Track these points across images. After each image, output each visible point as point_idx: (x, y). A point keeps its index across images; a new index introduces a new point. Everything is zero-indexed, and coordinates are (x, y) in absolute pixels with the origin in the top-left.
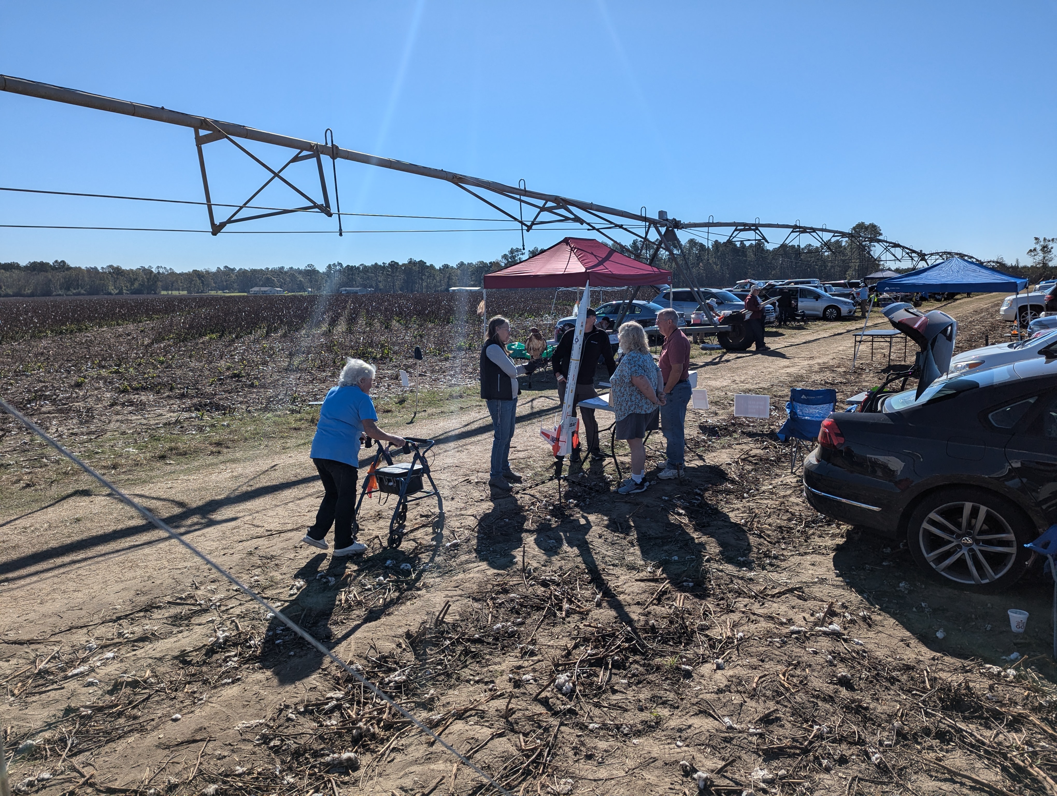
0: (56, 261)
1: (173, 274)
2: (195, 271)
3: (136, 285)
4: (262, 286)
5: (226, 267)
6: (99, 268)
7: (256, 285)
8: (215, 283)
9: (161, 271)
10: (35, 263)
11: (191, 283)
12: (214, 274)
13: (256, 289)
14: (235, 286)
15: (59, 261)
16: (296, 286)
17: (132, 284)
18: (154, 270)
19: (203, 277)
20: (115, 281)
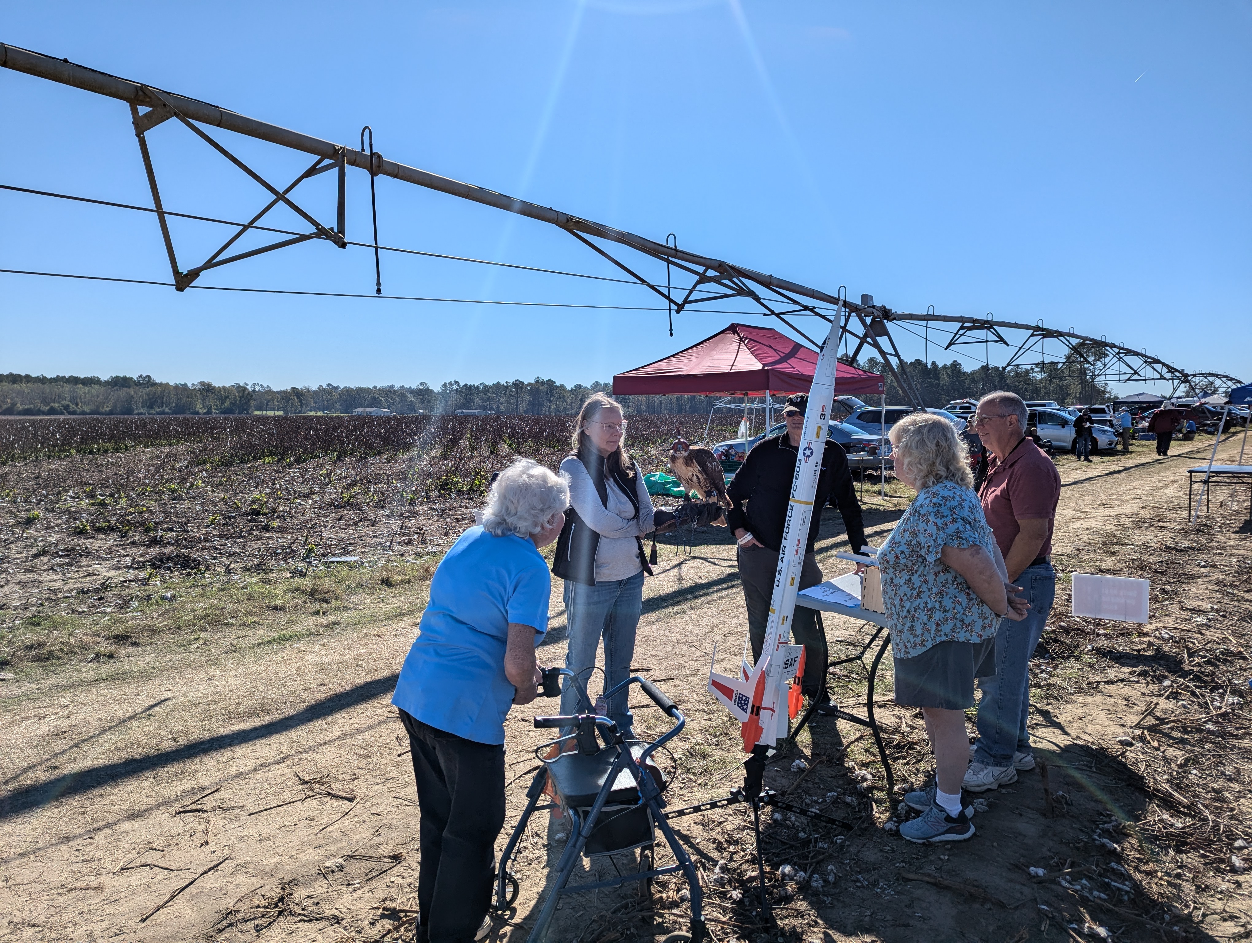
0: (141, 376)
1: (269, 392)
2: (293, 389)
3: (227, 404)
4: (368, 406)
5: (329, 385)
6: (190, 385)
7: (361, 405)
8: (315, 403)
9: (257, 388)
10: (117, 377)
11: (287, 402)
12: (315, 392)
13: (360, 410)
14: (337, 406)
15: (144, 375)
16: (406, 408)
17: (223, 403)
18: (250, 388)
19: (302, 395)
20: (204, 399)
